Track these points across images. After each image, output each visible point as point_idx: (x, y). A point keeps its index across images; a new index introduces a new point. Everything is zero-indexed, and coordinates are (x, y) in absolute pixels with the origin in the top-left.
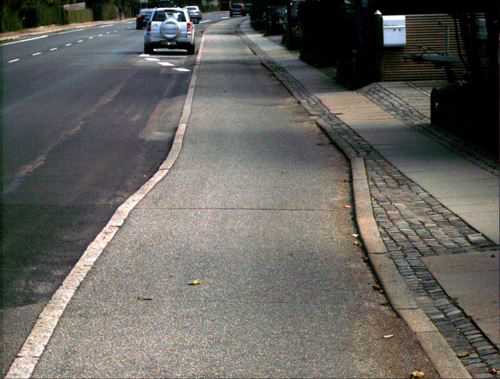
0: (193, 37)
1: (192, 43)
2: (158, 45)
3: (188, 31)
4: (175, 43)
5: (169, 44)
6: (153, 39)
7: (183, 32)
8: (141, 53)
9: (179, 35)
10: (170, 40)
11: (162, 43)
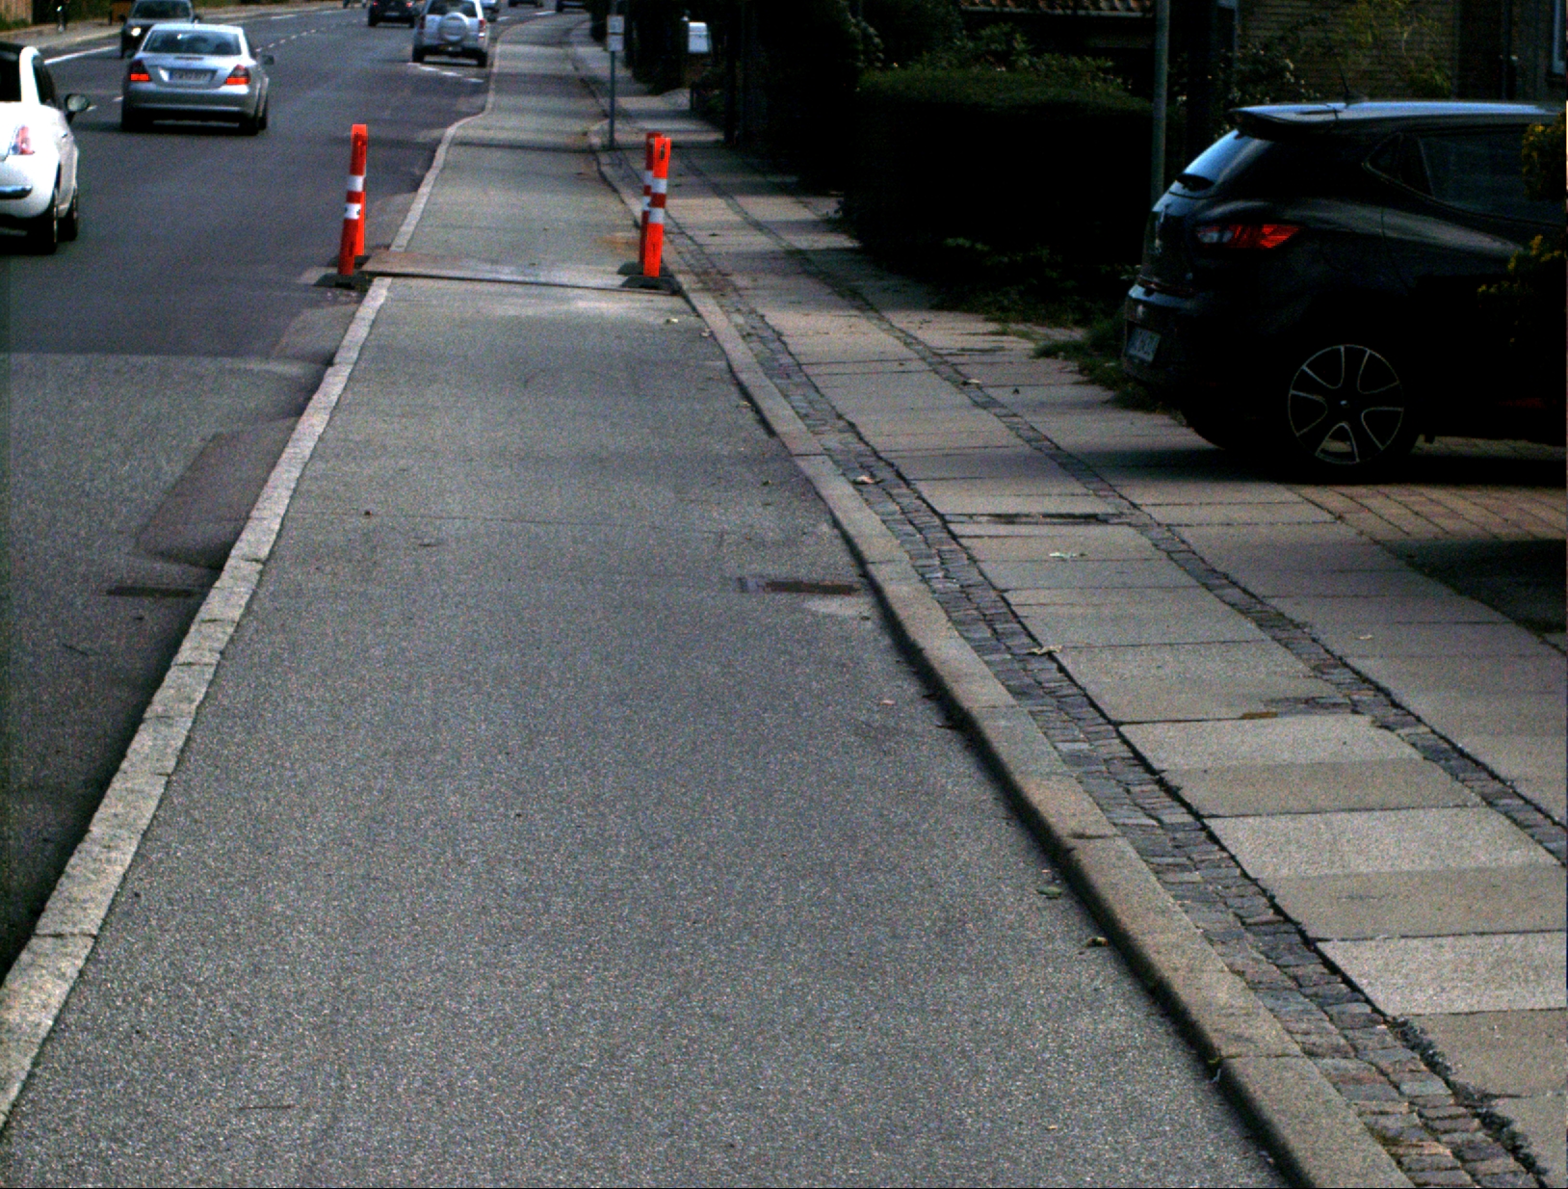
0: (487, 41)
1: (484, 50)
2: (434, 50)
3: (480, 31)
4: (459, 49)
5: (450, 49)
6: (427, 41)
7: (473, 33)
8: (405, 61)
9: (466, 37)
10: (452, 44)
11: (441, 48)
